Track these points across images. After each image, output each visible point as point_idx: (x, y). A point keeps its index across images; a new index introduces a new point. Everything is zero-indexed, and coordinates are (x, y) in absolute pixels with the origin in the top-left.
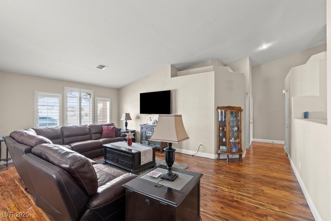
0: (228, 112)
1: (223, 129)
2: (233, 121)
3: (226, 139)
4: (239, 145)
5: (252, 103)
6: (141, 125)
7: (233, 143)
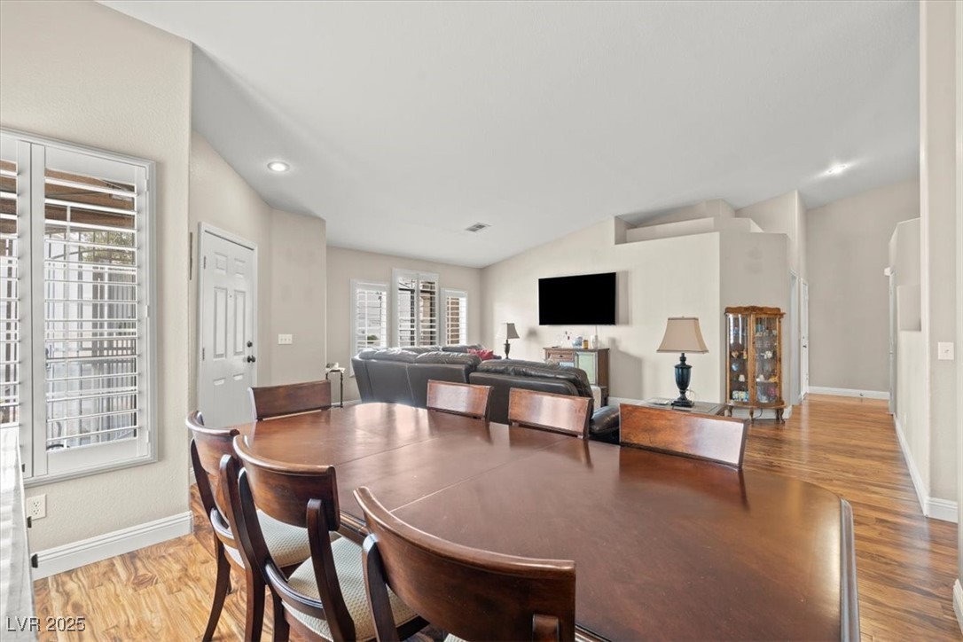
0: (752, 318)
1: (740, 356)
2: (761, 338)
3: (746, 377)
4: (777, 389)
5: (807, 298)
6: (546, 349)
7: (762, 384)
